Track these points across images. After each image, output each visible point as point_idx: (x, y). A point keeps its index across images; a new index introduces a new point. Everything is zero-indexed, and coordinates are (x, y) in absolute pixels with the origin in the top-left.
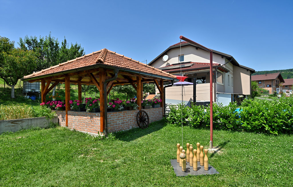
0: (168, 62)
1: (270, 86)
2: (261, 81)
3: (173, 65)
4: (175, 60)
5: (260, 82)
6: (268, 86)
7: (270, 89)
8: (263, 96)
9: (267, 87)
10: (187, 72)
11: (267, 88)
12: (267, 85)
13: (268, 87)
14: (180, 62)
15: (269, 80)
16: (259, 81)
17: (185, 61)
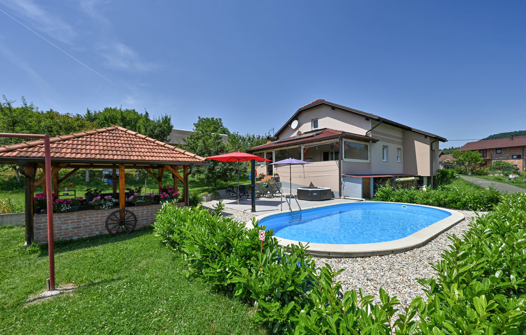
0: (300, 129)
1: (519, 157)
2: (500, 149)
3: (305, 133)
4: (307, 127)
5: (498, 151)
6: (515, 157)
7: (519, 163)
8: (492, 174)
9: (512, 159)
10: (306, 145)
11: (512, 161)
12: (513, 156)
13: (515, 159)
14: (314, 129)
15: (517, 147)
16: (497, 149)
17: (319, 128)
